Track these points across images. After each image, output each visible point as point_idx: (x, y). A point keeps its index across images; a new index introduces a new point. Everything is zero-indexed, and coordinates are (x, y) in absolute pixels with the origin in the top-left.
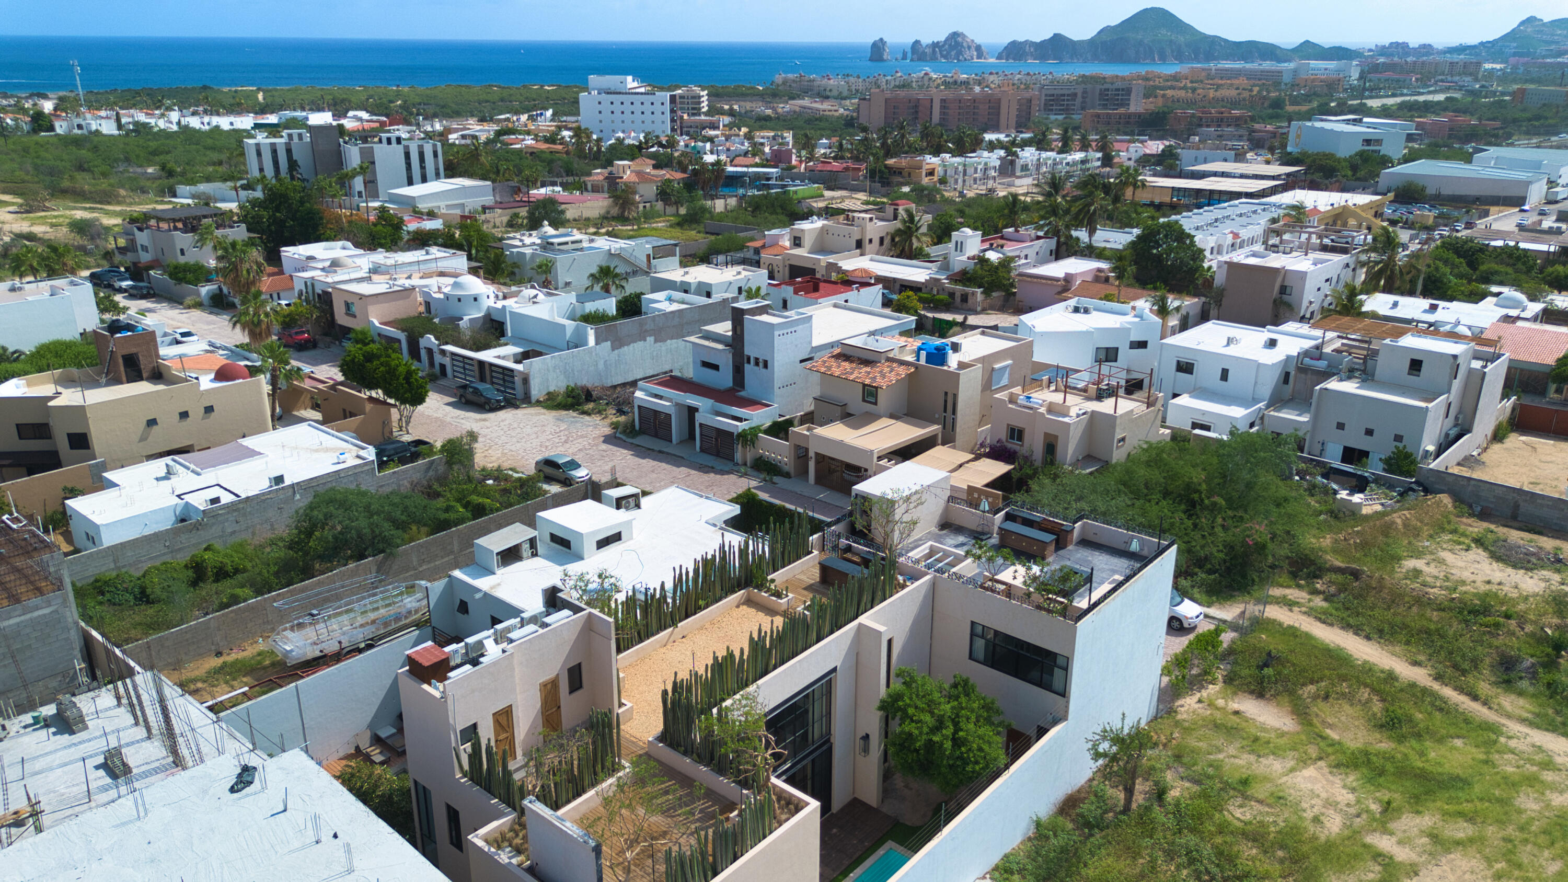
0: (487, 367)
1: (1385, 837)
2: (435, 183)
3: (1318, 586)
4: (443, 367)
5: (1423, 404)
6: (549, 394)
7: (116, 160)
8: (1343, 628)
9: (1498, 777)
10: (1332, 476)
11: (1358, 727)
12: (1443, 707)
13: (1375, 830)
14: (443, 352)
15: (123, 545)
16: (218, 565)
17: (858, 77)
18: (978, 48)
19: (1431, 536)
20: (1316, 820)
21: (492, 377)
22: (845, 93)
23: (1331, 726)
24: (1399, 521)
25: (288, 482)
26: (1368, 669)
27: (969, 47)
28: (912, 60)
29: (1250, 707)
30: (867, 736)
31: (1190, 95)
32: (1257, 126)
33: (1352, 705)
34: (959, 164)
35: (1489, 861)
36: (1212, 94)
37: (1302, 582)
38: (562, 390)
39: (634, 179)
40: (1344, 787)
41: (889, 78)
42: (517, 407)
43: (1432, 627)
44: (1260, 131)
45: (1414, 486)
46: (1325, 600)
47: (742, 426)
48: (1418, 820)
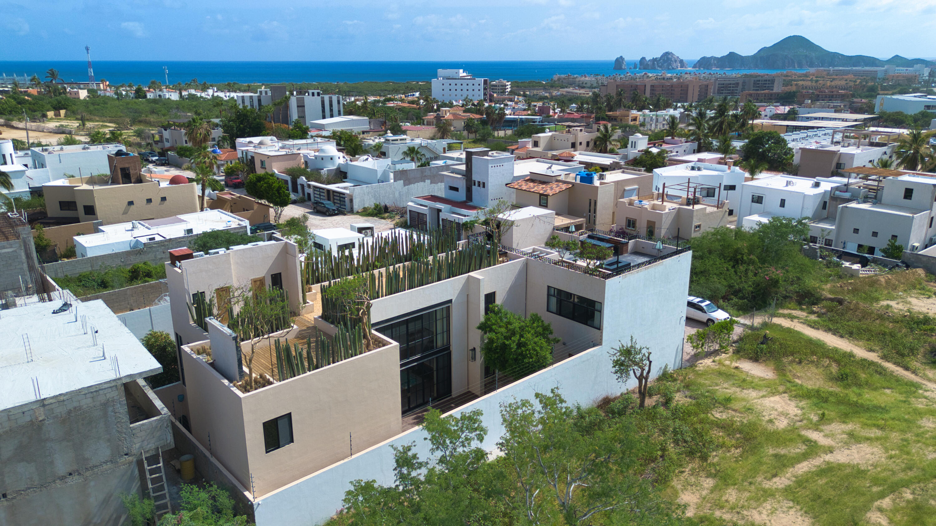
0: (331, 192)
1: (815, 432)
2: (337, 118)
3: (815, 309)
4: (309, 195)
5: (911, 215)
6: (364, 208)
7: (171, 108)
8: (825, 331)
9: (911, 410)
10: (843, 257)
11: (818, 379)
12: (881, 371)
13: (809, 429)
14: (309, 186)
15: (97, 258)
16: (146, 271)
17: (603, 76)
18: (681, 61)
19: (905, 291)
20: (771, 421)
21: (334, 199)
22: (595, 85)
23: (798, 378)
24: (883, 280)
25: (195, 233)
26: (836, 350)
27: (676, 61)
28: (640, 69)
29: (747, 366)
30: (474, 349)
31: (814, 84)
32: (855, 100)
33: (817, 368)
34: (653, 115)
35: (886, 450)
36: (829, 83)
37: (804, 307)
38: (373, 207)
39: (451, 117)
40: (796, 407)
41: (622, 76)
42: (345, 215)
43: (887, 331)
44: (857, 102)
45: (900, 264)
46: (818, 317)
47: (465, 219)
48: (843, 426)
